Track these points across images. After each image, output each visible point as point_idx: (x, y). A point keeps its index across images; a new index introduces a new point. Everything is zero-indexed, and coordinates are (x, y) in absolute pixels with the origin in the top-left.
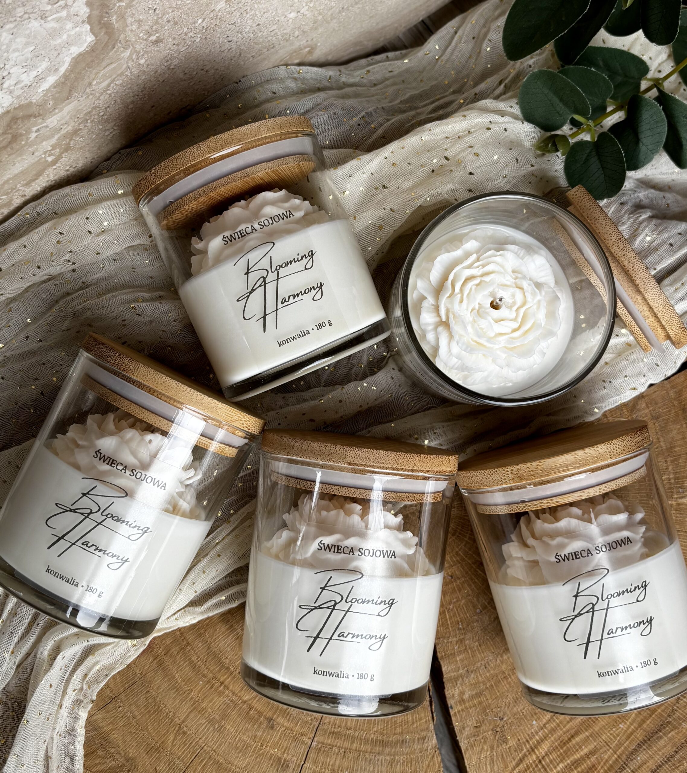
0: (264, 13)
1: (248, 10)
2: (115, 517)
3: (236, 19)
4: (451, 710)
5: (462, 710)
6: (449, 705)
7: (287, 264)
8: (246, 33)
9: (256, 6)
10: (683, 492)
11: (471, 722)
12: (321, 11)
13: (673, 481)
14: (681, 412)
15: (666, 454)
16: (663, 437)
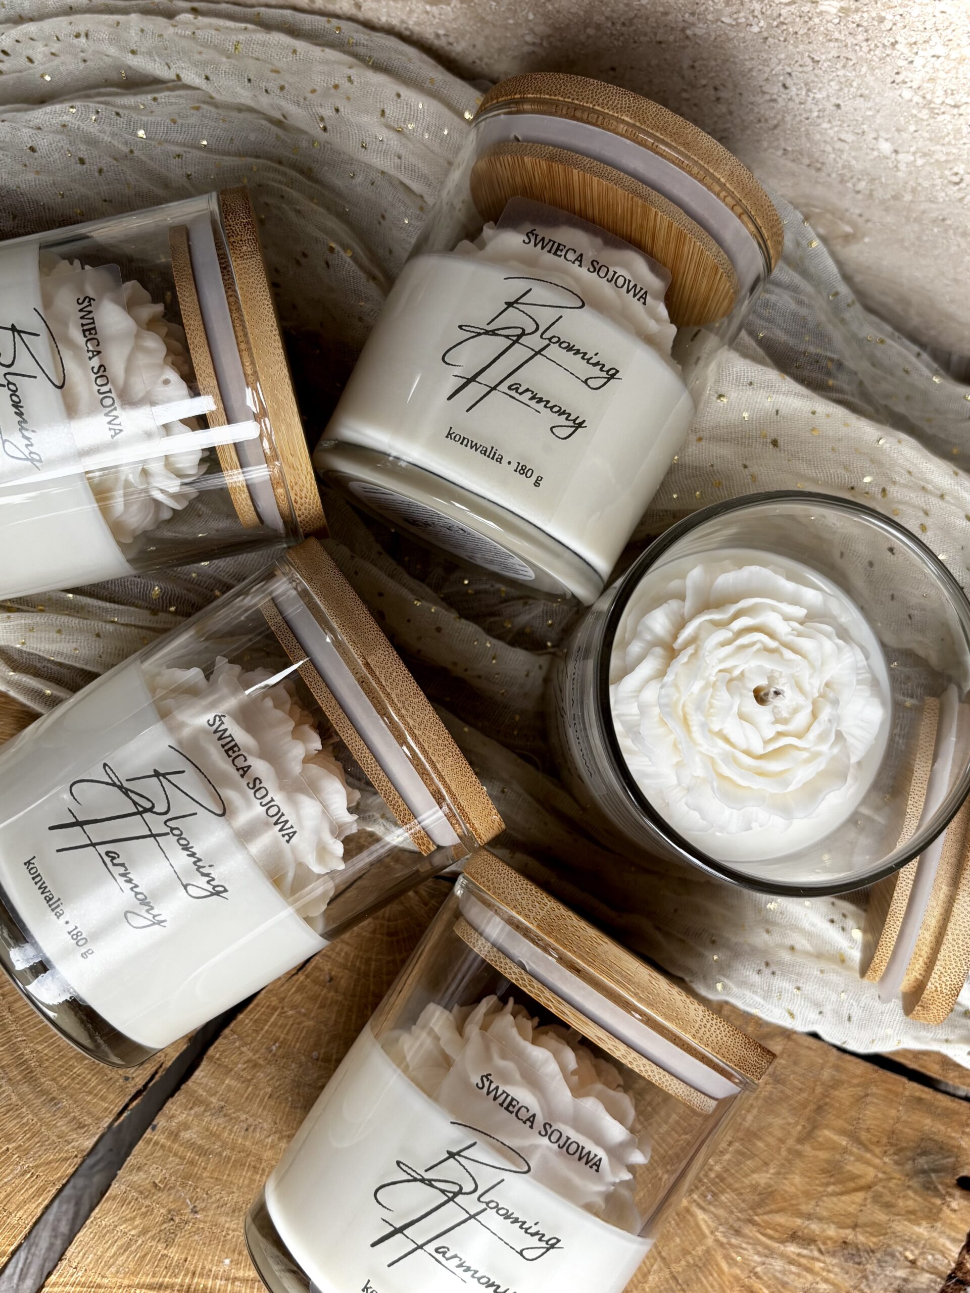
0: (861, 96)
1: (851, 63)
2: (18, 397)
3: (824, 57)
4: (149, 1130)
5: (163, 1146)
6: (155, 1123)
7: (569, 348)
8: (814, 98)
9: (864, 70)
10: (710, 1203)
11: (156, 1173)
12: (919, 188)
13: (712, 1175)
14: (812, 1106)
15: (740, 1135)
16: (759, 1112)
